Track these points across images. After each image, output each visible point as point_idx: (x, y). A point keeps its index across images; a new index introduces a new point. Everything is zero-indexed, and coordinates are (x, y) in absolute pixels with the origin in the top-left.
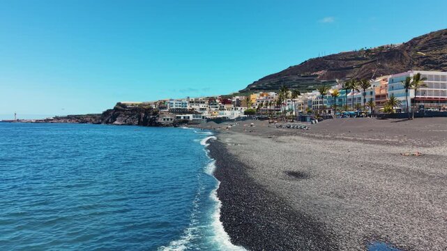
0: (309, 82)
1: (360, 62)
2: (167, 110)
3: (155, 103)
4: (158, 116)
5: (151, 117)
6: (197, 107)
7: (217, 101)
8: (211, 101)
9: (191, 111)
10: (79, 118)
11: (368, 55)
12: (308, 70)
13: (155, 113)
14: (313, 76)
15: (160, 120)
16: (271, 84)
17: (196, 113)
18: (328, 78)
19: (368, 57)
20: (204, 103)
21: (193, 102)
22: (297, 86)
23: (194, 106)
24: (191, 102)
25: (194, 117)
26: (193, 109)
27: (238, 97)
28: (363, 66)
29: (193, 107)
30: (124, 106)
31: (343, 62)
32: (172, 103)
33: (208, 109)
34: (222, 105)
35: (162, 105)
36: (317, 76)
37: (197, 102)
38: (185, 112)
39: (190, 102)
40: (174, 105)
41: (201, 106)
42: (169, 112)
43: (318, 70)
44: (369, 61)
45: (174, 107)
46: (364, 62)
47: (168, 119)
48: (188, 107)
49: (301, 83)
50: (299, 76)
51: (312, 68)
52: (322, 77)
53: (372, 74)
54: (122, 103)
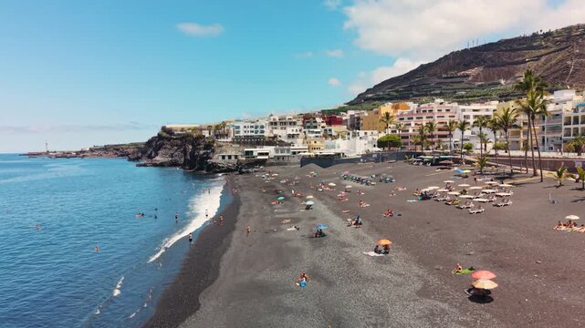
0: (455, 86)
1: (537, 53)
2: (230, 140)
3: (209, 128)
4: (213, 151)
5: (202, 152)
6: (282, 133)
7: (318, 120)
8: (308, 120)
9: (272, 141)
10: (118, 150)
11: (548, 40)
12: (452, 69)
13: (209, 146)
14: (461, 77)
15: (217, 159)
16: (397, 91)
17: (282, 143)
18: (485, 79)
19: (549, 44)
20: (295, 123)
21: (276, 123)
22: (438, 92)
23: (278, 132)
24: (274, 124)
25: (277, 151)
26: (275, 137)
27: (351, 112)
28: (543, 59)
29: (275, 132)
30: (169, 131)
31: (508, 53)
32: (238, 127)
33: (302, 135)
34: (328, 128)
35: (220, 131)
36: (468, 76)
37: (283, 123)
38: (260, 141)
39: (272, 123)
40: (242, 129)
41: (290, 130)
42: (233, 142)
43: (467, 67)
44: (553, 49)
45: (242, 134)
46: (543, 51)
47: (230, 157)
48: (267, 133)
49: (444, 87)
50: (440, 77)
51: (459, 64)
52: (476, 78)
53: (568, 68)
54: (168, 126)
